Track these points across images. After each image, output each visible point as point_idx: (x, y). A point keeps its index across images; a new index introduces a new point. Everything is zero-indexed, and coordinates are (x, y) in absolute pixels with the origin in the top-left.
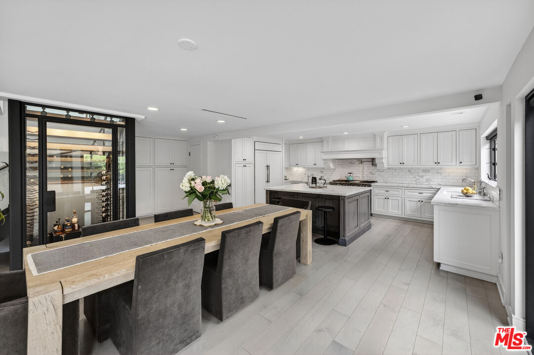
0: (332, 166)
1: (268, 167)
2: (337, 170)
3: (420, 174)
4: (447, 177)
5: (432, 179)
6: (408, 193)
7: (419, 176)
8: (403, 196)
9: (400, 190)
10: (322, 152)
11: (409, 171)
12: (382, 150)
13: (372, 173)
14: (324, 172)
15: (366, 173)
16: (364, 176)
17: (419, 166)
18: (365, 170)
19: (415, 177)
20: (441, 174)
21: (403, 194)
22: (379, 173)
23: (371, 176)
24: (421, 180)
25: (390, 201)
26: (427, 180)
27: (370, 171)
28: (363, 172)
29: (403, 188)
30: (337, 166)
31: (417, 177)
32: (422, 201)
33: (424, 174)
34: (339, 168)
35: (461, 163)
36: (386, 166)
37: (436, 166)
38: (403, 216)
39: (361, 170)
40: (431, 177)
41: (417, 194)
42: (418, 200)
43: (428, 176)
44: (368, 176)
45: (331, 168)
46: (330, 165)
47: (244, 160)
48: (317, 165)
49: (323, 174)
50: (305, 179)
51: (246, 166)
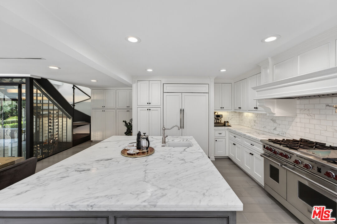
0: (277, 111)
1: (182, 111)
2: (297, 120)
14: (277, 121)
30: (298, 111)
34: (303, 116)
45: (275, 115)
46: (271, 108)
47: (148, 103)
48: (258, 109)
49: (275, 125)
50: (254, 127)
51: (150, 110)
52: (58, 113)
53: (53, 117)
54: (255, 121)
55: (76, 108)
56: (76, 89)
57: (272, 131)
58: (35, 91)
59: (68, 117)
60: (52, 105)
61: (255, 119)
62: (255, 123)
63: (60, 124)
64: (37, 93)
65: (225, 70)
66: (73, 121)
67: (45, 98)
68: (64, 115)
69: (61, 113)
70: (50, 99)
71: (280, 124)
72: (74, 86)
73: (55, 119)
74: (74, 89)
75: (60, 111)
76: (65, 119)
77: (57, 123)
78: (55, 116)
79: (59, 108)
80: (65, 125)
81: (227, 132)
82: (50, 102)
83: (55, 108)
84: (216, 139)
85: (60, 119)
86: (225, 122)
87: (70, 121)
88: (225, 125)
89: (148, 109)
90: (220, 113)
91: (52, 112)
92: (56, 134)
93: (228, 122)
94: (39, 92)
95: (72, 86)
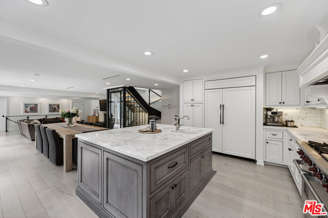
47: (192, 100)
51: (193, 105)
52: (139, 109)
53: (137, 111)
55: (151, 106)
56: (151, 92)
58: (127, 95)
59: (146, 112)
60: (136, 103)
63: (141, 116)
64: (128, 96)
66: (149, 115)
67: (133, 99)
68: (143, 111)
69: (141, 109)
70: (135, 100)
72: (150, 90)
73: (138, 112)
74: (150, 92)
75: (140, 107)
76: (144, 113)
77: (139, 116)
78: (138, 110)
79: (140, 106)
80: (144, 118)
81: (286, 134)
82: (135, 102)
83: (138, 105)
84: (267, 141)
85: (141, 113)
86: (287, 121)
87: (147, 115)
88: (286, 126)
89: (192, 105)
91: (136, 108)
92: (139, 123)
93: (292, 121)
94: (129, 95)
95: (148, 90)
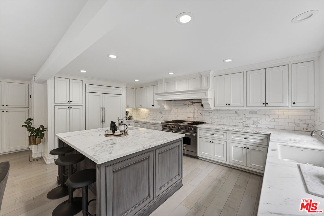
0: (166, 107)
2: (173, 111)
3: (247, 116)
4: (276, 120)
5: (260, 122)
6: (233, 137)
7: (246, 118)
8: (228, 141)
9: (225, 134)
10: (156, 94)
11: (236, 113)
12: (207, 90)
13: (202, 114)
14: (163, 113)
15: (196, 114)
16: (195, 116)
17: (245, 108)
18: (195, 111)
19: (241, 119)
20: (269, 116)
21: (228, 139)
22: (208, 114)
23: (201, 116)
24: (248, 122)
25: (214, 144)
26: (255, 122)
27: (200, 112)
28: (194, 113)
29: (228, 132)
30: (173, 107)
31: (244, 119)
32: (248, 148)
33: (251, 116)
34: (175, 109)
35: (294, 103)
36: (212, 107)
37: (264, 108)
38: (228, 163)
39: (192, 112)
40: (259, 119)
41: (243, 139)
42: (243, 146)
43: (255, 118)
44: (199, 117)
45: (165, 109)
46: (164, 105)
48: (155, 106)
49: (162, 115)
50: (149, 118)
51: (71, 108)
54: (149, 114)
57: (160, 119)
61: (150, 113)
62: (149, 115)
65: (138, 80)
71: (164, 114)
81: (133, 123)
86: (130, 116)
88: (130, 119)
90: (127, 110)
93: (131, 116)
